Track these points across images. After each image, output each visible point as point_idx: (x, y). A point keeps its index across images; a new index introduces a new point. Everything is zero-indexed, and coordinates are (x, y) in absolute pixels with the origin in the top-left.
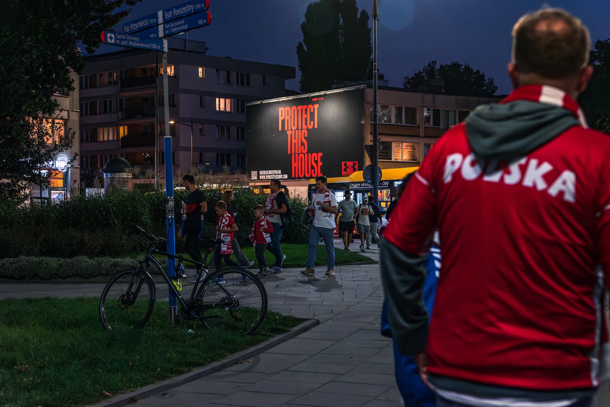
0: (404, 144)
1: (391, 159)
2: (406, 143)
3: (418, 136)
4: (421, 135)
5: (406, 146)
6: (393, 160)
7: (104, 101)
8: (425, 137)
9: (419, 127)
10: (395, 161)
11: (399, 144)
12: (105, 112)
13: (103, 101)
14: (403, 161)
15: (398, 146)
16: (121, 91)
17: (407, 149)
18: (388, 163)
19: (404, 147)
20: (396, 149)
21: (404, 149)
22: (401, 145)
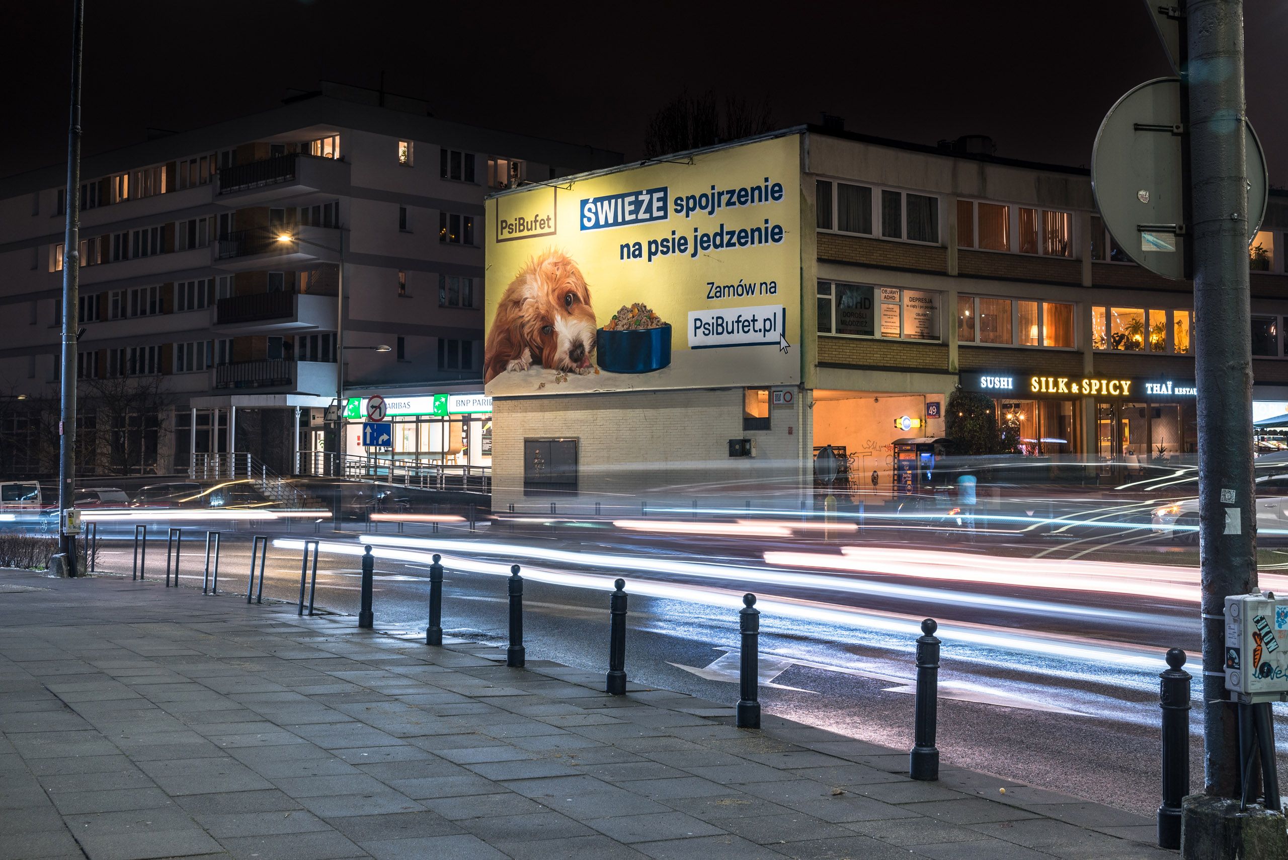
0: (907, 295)
1: (872, 333)
2: (913, 292)
3: (944, 274)
4: (950, 271)
5: (912, 299)
6: (877, 336)
7: (190, 222)
8: (961, 275)
9: (944, 248)
10: (882, 338)
11: (894, 293)
12: (192, 245)
13: (187, 221)
14: (903, 339)
15: (891, 298)
16: (221, 194)
17: (914, 306)
18: (865, 343)
19: (906, 301)
20: (884, 306)
21: (905, 306)
22: (897, 296)
